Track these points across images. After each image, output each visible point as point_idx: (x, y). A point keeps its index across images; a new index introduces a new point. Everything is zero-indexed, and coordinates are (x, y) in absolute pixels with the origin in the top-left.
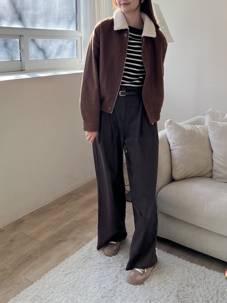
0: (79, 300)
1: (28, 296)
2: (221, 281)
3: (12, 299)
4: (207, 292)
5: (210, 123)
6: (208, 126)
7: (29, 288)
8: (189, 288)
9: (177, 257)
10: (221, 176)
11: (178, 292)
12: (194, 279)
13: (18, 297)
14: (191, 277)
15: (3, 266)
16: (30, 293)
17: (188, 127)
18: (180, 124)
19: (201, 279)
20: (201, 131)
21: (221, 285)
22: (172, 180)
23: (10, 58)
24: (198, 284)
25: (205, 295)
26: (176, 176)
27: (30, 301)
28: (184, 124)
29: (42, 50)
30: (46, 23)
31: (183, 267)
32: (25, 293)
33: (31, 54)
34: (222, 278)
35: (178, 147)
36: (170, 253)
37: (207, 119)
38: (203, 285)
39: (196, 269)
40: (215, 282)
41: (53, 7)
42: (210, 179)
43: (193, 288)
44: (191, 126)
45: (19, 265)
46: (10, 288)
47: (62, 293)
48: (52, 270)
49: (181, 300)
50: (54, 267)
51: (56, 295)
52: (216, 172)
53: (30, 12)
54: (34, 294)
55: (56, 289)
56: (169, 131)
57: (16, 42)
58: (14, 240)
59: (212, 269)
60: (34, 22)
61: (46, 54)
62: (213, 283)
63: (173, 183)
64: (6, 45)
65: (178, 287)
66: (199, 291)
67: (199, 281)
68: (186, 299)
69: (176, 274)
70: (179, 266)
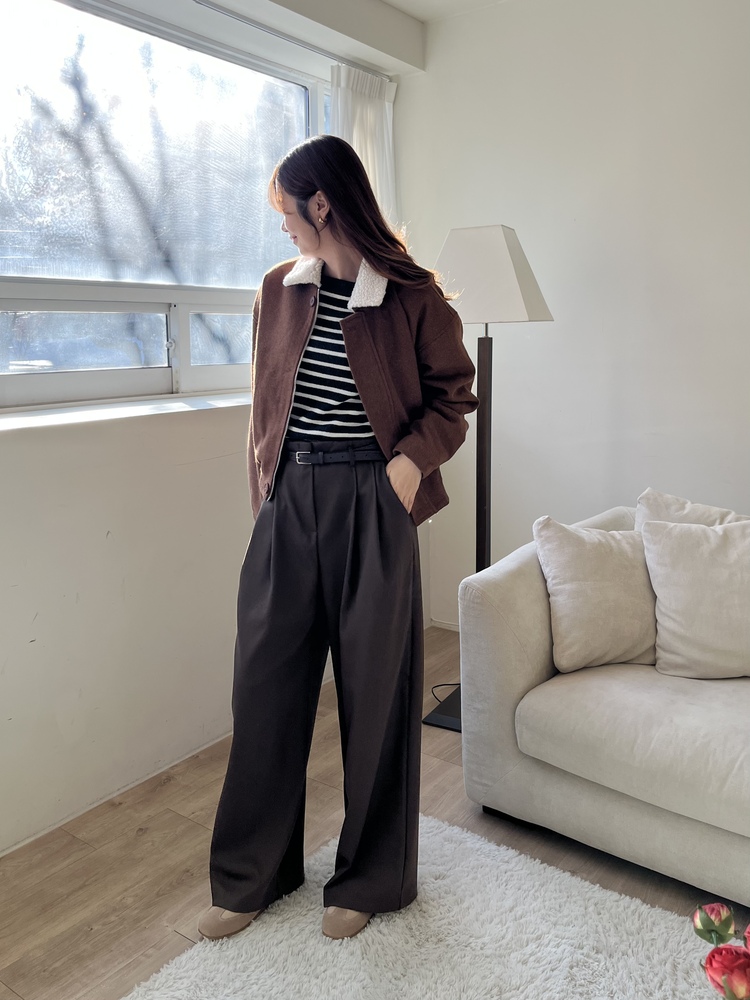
0: (315, 990)
1: (180, 979)
2: (683, 939)
3: (139, 985)
4: (648, 968)
5: (648, 524)
6: (643, 533)
7: (184, 957)
8: (600, 956)
9: (568, 874)
10: (679, 660)
12: (612, 932)
13: (155, 981)
14: (604, 927)
15: (119, 898)
16: (187, 971)
17: (592, 536)
18: (572, 527)
19: (632, 934)
20: (626, 547)
21: (684, 949)
22: (554, 672)
23: (143, 359)
24: (623, 947)
25: (641, 976)
26: (562, 662)
27: (185, 992)
28: (583, 527)
29: (222, 341)
30: (234, 273)
31: (584, 900)
32: (174, 971)
33: (195, 352)
34: (686, 930)
35: (567, 587)
36: (550, 864)
37: (640, 515)
38: (635, 950)
39: (618, 907)
40: (667, 941)
41: (250, 234)
42: (651, 668)
43: (611, 956)
44: (600, 534)
45: (158, 895)
46: (135, 956)
49: (580, 990)
51: (254, 977)
52: (665, 650)
53: (194, 246)
54: (195, 973)
56: (543, 546)
57: (159, 319)
58: (147, 829)
59: (660, 907)
60: (201, 273)
61: (233, 350)
62: (663, 942)
63: (556, 681)
64: (131, 327)
65: (572, 954)
66: (626, 966)
67: (625, 937)
68: (592, 987)
69: (566, 920)
70: (574, 899)
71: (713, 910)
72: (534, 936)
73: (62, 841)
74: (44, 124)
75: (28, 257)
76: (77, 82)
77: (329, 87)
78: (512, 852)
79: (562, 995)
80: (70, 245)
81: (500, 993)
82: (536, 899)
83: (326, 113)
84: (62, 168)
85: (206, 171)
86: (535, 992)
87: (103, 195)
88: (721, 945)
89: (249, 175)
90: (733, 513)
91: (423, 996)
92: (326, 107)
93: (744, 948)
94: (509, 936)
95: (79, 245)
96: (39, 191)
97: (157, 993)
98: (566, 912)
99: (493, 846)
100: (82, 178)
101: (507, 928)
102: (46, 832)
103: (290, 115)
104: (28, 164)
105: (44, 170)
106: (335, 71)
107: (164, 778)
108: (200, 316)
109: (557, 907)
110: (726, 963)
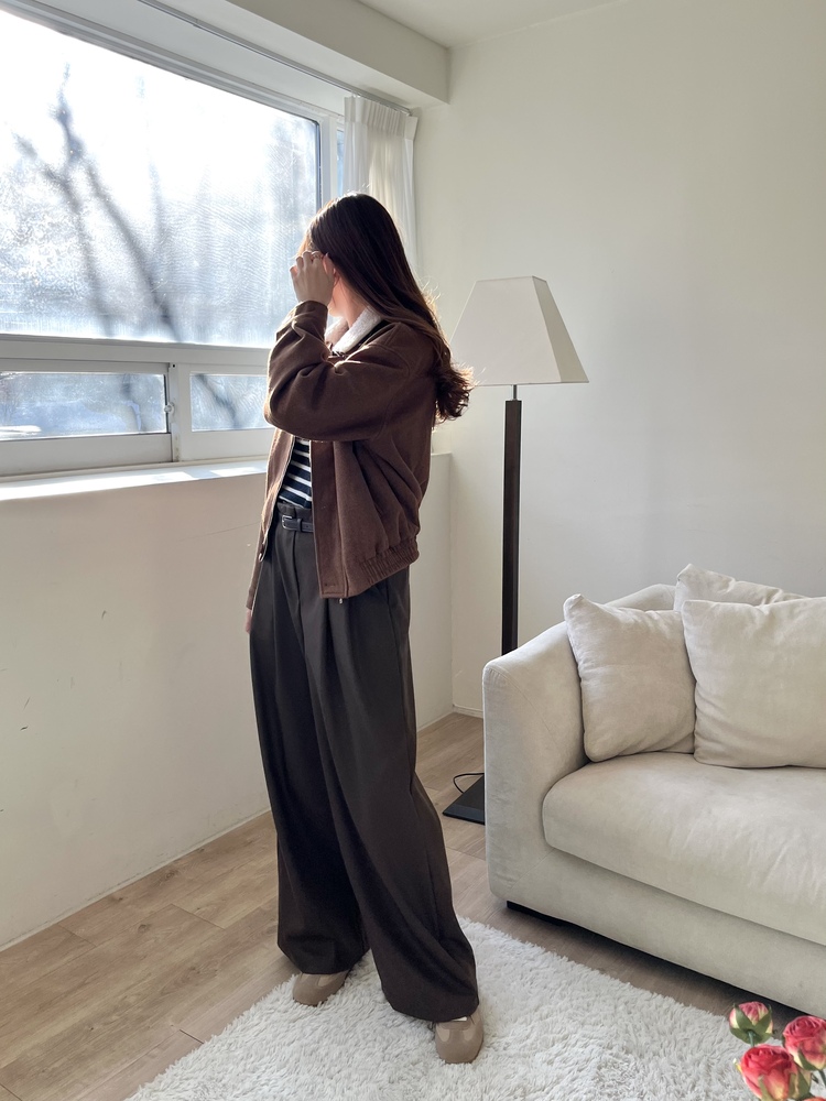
0: (329, 1091)
1: (187, 1079)
2: (718, 1039)
3: (143, 1086)
4: (680, 1069)
5: (688, 603)
6: (683, 613)
7: (191, 1057)
8: (630, 1056)
9: (597, 972)
10: (719, 748)
11: (600, 1068)
12: (643, 1032)
13: (160, 1082)
14: (635, 1027)
15: (120, 997)
16: (194, 1072)
17: (628, 616)
18: (605, 607)
19: (664, 1034)
20: (663, 627)
21: (718, 1049)
22: (584, 760)
23: (140, 423)
24: (655, 1047)
25: (673, 1077)
26: (595, 749)
27: (191, 1093)
28: (618, 607)
30: (238, 329)
31: (614, 999)
32: (180, 1072)
33: (196, 417)
34: (721, 1029)
35: (600, 670)
36: (578, 962)
37: (680, 594)
38: (668, 1050)
39: (649, 1005)
40: (700, 1042)
41: (256, 286)
42: (688, 758)
43: (641, 1056)
44: (637, 614)
45: (162, 993)
46: (139, 1056)
47: (283, 1071)
48: (252, 1010)
49: (608, 1091)
50: (258, 1001)
51: (264, 1078)
52: (704, 738)
53: (194, 300)
54: (203, 1073)
55: (264, 1060)
56: (574, 626)
57: (156, 380)
58: (149, 925)
59: (694, 1006)
60: (203, 328)
61: (238, 414)
62: (696, 1042)
63: (587, 770)
64: (127, 390)
65: (601, 1054)
66: (657, 1066)
67: (656, 1038)
68: (621, 1088)
69: (594, 1019)
70: (603, 998)
71: (750, 1009)
72: (561, 1036)
73: (60, 936)
74: (27, 163)
75: (11, 311)
76: (63, 117)
77: (343, 122)
78: (538, 950)
79: (590, 1095)
80: (57, 299)
81: (525, 1094)
82: (563, 997)
83: (339, 152)
84: (47, 212)
85: (206, 216)
86: (561, 1094)
87: (92, 243)
88: (759, 1045)
89: (254, 221)
90: (781, 591)
91: (443, 1097)
92: (339, 144)
93: (782, 1048)
94: (534, 1036)
95: (68, 299)
96: (22, 238)
97: (162, 1095)
98: (593, 1012)
99: (517, 943)
100: (70, 224)
101: (532, 1028)
102: (43, 928)
103: (299, 153)
104: (10, 209)
105: (28, 215)
106: (349, 104)
107: (167, 871)
108: (201, 377)
109: (585, 1006)
110: (763, 1063)
